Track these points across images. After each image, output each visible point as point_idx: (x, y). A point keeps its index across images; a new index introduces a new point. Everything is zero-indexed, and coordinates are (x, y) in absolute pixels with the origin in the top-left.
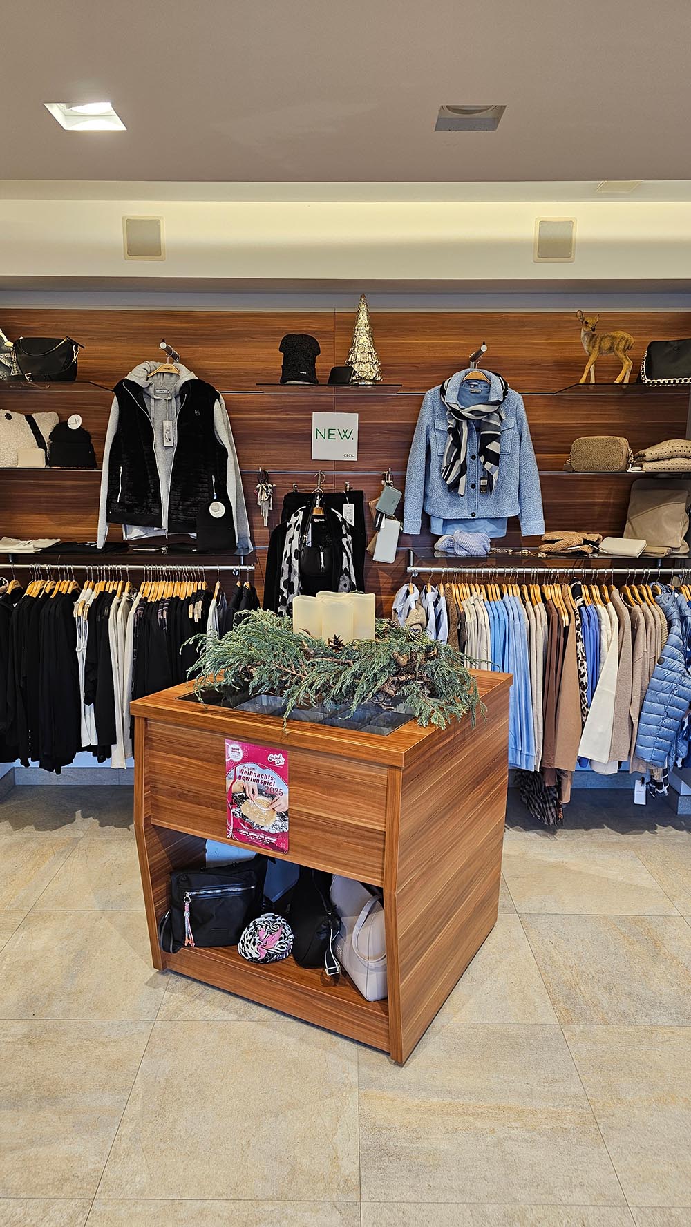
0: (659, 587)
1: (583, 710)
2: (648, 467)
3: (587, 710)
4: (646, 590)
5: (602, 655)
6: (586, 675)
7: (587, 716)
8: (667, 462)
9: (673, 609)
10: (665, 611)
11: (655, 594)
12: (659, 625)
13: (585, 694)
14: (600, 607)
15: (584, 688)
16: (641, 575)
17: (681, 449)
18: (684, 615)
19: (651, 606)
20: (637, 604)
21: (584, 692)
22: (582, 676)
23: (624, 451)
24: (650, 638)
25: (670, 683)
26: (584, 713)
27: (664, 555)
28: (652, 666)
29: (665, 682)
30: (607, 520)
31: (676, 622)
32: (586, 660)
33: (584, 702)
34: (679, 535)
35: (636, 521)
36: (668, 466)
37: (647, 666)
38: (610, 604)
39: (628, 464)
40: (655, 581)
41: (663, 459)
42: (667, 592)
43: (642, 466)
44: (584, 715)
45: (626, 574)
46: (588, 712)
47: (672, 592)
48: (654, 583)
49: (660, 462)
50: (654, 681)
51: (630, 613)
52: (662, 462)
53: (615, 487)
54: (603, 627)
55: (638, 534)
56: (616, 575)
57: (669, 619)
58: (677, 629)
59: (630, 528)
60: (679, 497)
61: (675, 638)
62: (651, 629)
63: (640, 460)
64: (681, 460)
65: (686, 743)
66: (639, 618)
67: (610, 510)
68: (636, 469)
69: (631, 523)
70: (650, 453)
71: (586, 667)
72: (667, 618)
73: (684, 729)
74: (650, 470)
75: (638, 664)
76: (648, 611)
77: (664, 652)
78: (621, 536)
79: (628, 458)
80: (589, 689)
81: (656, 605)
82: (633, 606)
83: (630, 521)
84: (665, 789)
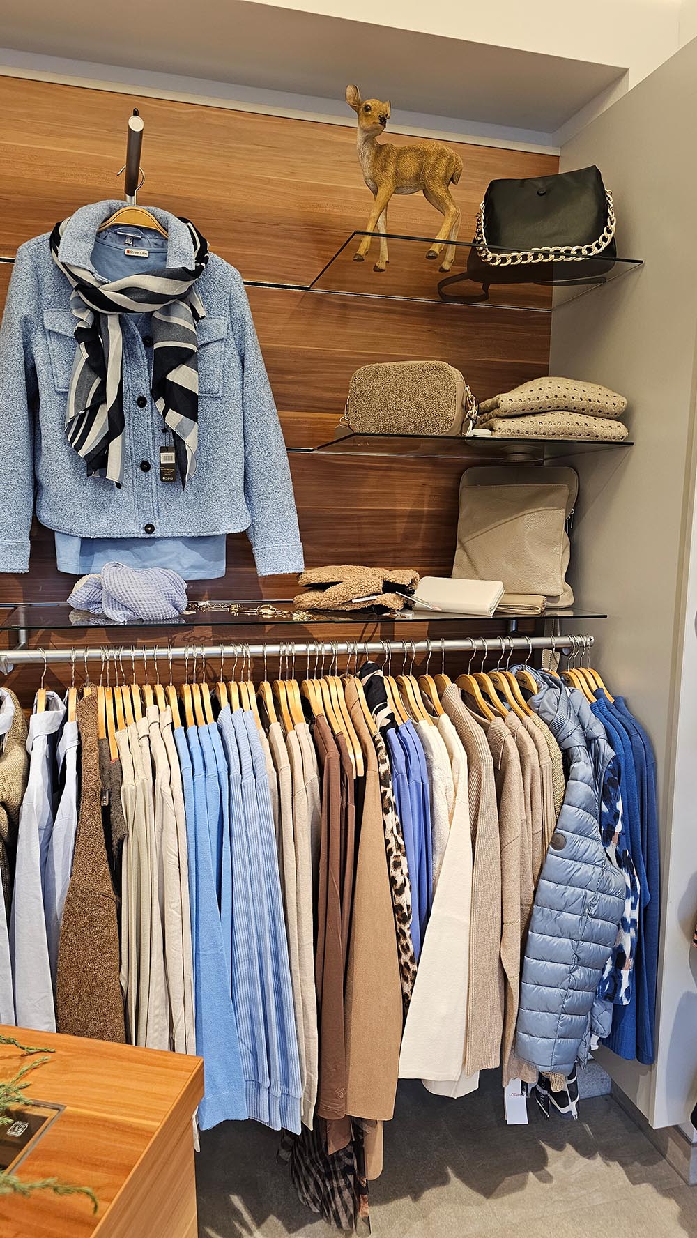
0: (531, 675)
1: (403, 968)
2: (505, 428)
3: (413, 967)
4: (508, 680)
5: (437, 836)
6: (407, 888)
7: (413, 981)
8: (539, 418)
9: (571, 725)
10: (556, 729)
11: (527, 693)
12: (546, 760)
13: (408, 933)
14: (426, 725)
15: (404, 919)
16: (496, 652)
17: (565, 392)
18: (590, 736)
19: (525, 718)
20: (497, 714)
21: (405, 928)
22: (400, 892)
23: (459, 392)
24: (531, 789)
25: (579, 890)
26: (407, 974)
27: (538, 612)
28: (538, 850)
29: (570, 889)
30: (419, 545)
31: (580, 752)
32: (405, 854)
33: (406, 949)
34: (557, 570)
35: (471, 544)
36: (545, 427)
37: (529, 850)
38: (444, 718)
39: (464, 425)
40: (521, 662)
41: (534, 414)
42: (550, 686)
43: (492, 430)
44: (406, 979)
45: (468, 653)
46: (415, 973)
47: (560, 687)
48: (519, 667)
49: (527, 419)
50: (547, 886)
51: (486, 732)
52: (531, 418)
53: (430, 483)
54: (436, 774)
55: (481, 569)
56: (451, 653)
57: (566, 745)
58: (583, 768)
59: (465, 558)
60: (552, 497)
61: (582, 789)
62: (533, 771)
63: (487, 416)
64: (566, 416)
65: (610, 1005)
66: (506, 747)
67: (423, 525)
68: (483, 433)
69: (465, 550)
70: (507, 400)
71: (406, 871)
72: (559, 744)
73: (605, 976)
74: (509, 435)
75: (513, 852)
76: (522, 731)
77: (562, 821)
78: (448, 574)
79: (465, 408)
80: (414, 920)
81: (534, 716)
82: (491, 721)
83: (462, 545)
84: (572, 1107)
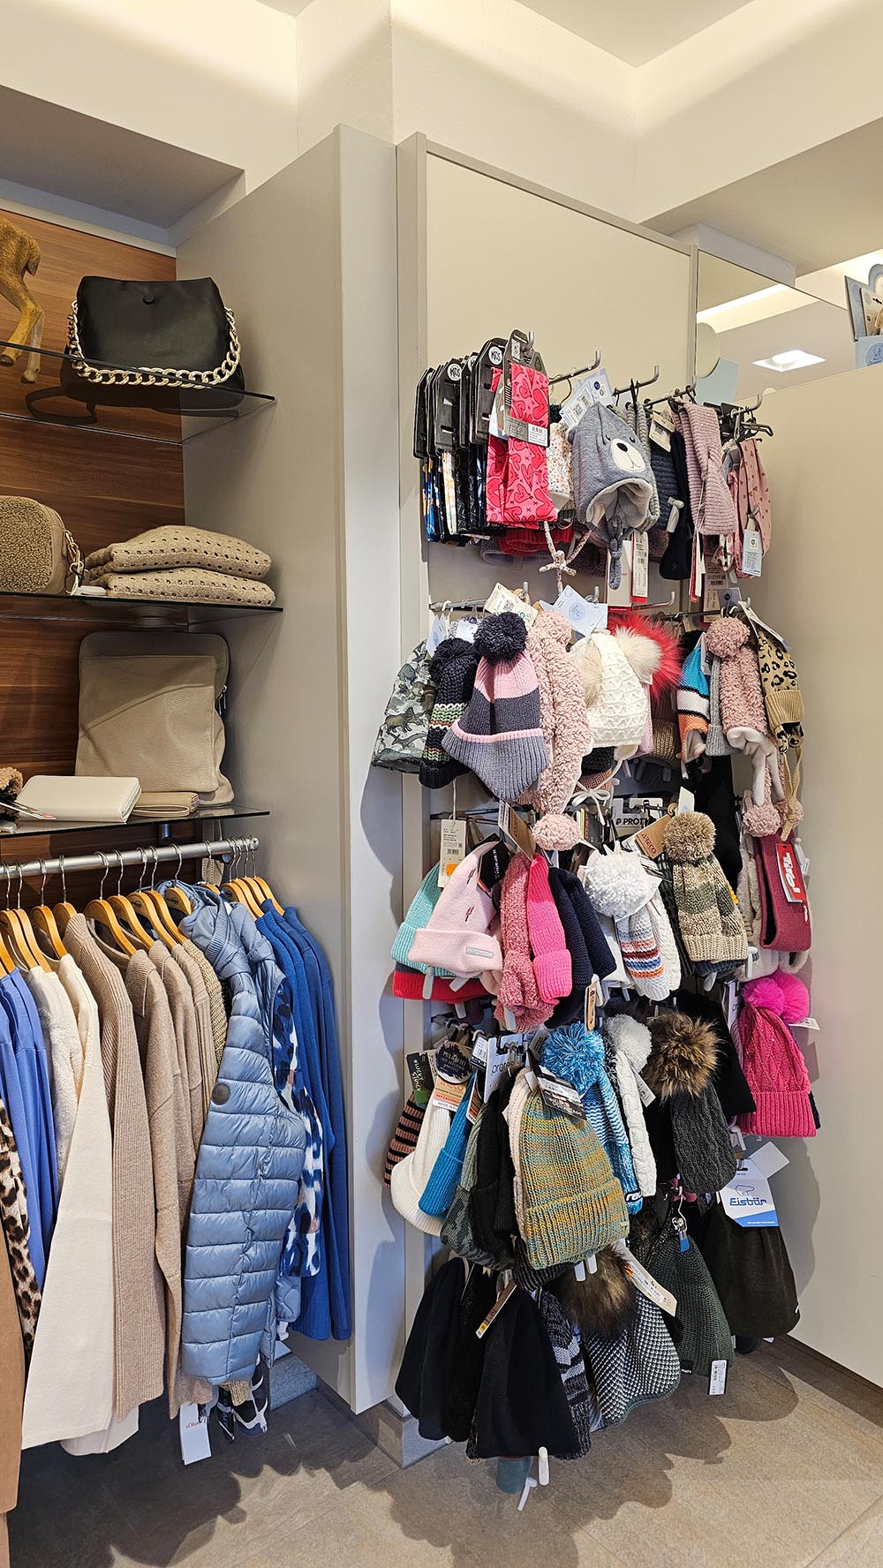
0: (183, 892)
1: (22, 1300)
2: (122, 586)
3: (35, 1296)
4: (154, 903)
5: (61, 1115)
6: (20, 1194)
7: (36, 1315)
8: (165, 576)
9: (231, 948)
10: (213, 955)
11: (178, 914)
12: (202, 996)
13: (25, 1253)
14: (42, 975)
15: (19, 1235)
16: (135, 867)
17: (195, 545)
18: (255, 960)
19: (175, 946)
20: (138, 946)
21: (20, 1247)
22: (10, 1200)
23: (56, 538)
24: (186, 1035)
25: (248, 1149)
26: (27, 1307)
27: (186, 813)
28: (198, 1109)
29: (238, 1149)
30: (28, 733)
31: (243, 980)
32: (15, 1149)
33: (24, 1274)
34: (210, 760)
35: (98, 729)
36: (174, 587)
37: (186, 1112)
38: (67, 961)
39: (68, 578)
40: (171, 877)
41: (159, 570)
42: (207, 903)
43: (107, 587)
44: (27, 1315)
45: (98, 871)
46: (38, 1304)
47: (218, 903)
48: (168, 883)
49: (151, 576)
50: (210, 1153)
51: (124, 972)
52: (157, 575)
53: (38, 652)
54: (55, 1035)
55: (112, 762)
56: (73, 874)
57: (225, 974)
58: (247, 999)
59: (91, 749)
60: (197, 670)
61: (247, 1025)
62: (186, 1011)
63: (99, 570)
64: (200, 575)
65: (297, 1280)
66: (150, 986)
67: (33, 707)
68: (94, 591)
69: (90, 739)
70: (122, 551)
71: (17, 1170)
72: (218, 973)
73: (289, 1246)
74: (128, 595)
75: (166, 1117)
76: (171, 964)
77: (225, 1068)
78: (71, 772)
79: (67, 558)
80: (34, 1232)
81: (187, 943)
82: (130, 955)
83: (87, 734)
84: (260, 1418)
